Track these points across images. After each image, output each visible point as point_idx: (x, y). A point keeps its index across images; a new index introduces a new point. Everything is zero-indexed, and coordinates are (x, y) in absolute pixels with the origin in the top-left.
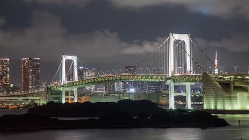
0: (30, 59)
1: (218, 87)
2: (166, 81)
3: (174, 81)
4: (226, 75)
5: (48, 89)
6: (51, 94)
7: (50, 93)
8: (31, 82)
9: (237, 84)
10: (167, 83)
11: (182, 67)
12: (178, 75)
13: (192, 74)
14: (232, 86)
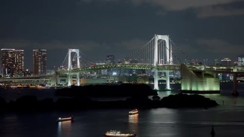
0: (39, 50)
1: (192, 74)
2: (152, 69)
3: (158, 69)
4: (197, 66)
5: (57, 73)
6: (60, 77)
7: (58, 76)
8: (40, 67)
9: (207, 72)
10: (153, 71)
11: (163, 59)
12: (161, 65)
13: (171, 64)
14: (203, 73)
